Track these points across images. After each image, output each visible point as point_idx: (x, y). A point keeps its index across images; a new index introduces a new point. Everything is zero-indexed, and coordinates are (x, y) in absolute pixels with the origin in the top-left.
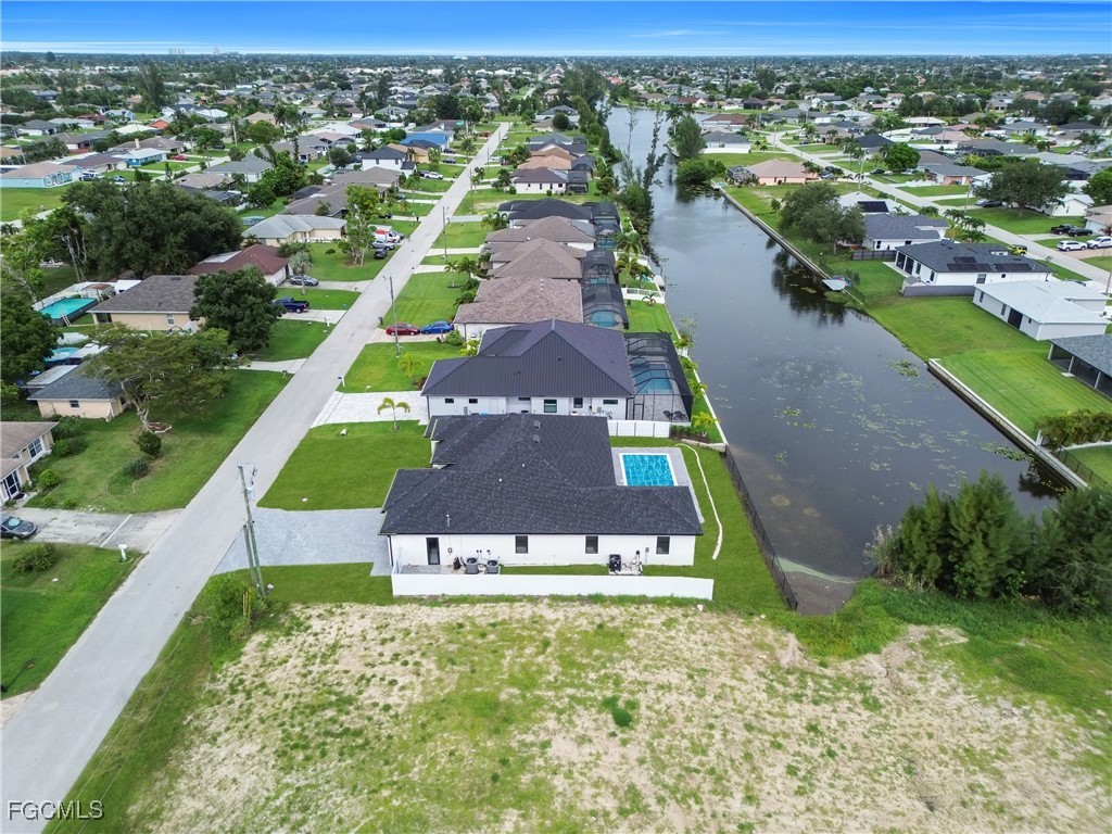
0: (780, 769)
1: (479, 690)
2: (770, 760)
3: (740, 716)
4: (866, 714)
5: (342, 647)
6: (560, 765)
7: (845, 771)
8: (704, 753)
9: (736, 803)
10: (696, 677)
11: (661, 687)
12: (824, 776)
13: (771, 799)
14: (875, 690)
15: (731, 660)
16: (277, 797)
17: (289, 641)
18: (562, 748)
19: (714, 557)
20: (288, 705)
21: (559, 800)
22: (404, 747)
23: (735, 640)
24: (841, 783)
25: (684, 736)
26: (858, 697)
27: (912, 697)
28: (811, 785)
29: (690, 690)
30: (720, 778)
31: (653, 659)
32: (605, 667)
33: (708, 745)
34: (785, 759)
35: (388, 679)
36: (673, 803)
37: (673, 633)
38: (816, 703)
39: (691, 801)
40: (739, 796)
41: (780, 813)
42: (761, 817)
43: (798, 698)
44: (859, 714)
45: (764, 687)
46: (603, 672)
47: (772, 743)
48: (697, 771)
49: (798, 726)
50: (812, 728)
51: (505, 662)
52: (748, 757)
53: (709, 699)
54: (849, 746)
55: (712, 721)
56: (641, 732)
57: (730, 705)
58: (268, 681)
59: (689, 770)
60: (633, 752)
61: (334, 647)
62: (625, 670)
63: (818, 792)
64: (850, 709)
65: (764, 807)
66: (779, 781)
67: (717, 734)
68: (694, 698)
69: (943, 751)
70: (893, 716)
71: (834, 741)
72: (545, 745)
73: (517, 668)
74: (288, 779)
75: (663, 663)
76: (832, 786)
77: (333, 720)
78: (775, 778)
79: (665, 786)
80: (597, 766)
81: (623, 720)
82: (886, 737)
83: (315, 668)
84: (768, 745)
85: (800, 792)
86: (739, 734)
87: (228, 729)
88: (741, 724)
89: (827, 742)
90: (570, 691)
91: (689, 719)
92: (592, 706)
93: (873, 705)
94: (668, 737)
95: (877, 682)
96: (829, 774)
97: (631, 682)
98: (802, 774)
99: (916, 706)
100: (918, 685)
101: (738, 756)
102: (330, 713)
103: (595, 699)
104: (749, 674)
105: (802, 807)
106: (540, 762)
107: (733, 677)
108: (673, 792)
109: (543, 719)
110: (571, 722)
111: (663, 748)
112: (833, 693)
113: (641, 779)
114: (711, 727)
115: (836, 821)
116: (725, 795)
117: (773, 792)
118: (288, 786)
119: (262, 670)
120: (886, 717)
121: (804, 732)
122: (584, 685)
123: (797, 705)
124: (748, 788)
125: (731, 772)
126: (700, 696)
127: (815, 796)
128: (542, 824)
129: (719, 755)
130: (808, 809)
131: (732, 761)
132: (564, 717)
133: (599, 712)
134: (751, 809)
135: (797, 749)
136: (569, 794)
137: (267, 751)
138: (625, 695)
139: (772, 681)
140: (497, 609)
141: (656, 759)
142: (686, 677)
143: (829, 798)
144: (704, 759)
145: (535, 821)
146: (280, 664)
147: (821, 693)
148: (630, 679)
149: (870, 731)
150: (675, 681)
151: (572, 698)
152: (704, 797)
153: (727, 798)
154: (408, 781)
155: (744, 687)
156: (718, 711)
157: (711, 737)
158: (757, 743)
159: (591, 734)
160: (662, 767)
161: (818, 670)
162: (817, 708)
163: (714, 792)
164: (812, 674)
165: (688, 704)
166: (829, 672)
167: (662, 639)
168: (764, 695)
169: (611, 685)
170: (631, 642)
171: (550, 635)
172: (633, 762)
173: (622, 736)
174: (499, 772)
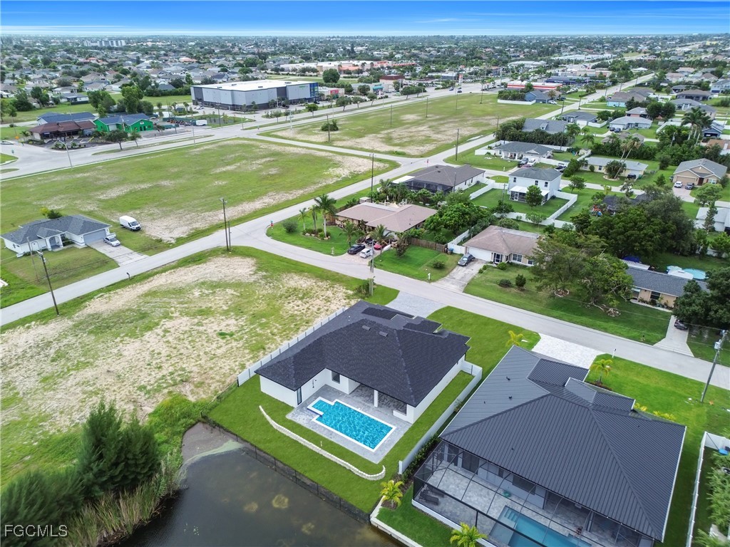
0: (163, 352)
1: (273, 317)
2: (168, 352)
3: (187, 355)
4: (143, 383)
5: (327, 302)
6: (227, 319)
7: (141, 363)
9: (170, 339)
10: (212, 356)
11: (221, 347)
12: (148, 358)
13: (161, 345)
14: (143, 394)
15: (206, 369)
16: (283, 286)
17: (343, 296)
18: (231, 322)
19: (260, 407)
20: (313, 292)
21: (219, 316)
22: (271, 302)
23: (212, 378)
24: (141, 360)
25: (199, 341)
26: (149, 388)
27: (126, 401)
28: (151, 354)
29: (210, 352)
30: (179, 340)
31: (233, 351)
32: (246, 340)
33: (190, 343)
34: (164, 355)
36: (188, 330)
37: (237, 363)
38: (163, 376)
39: (183, 332)
41: (156, 344)
42: (161, 340)
43: (172, 374)
44: (145, 382)
45: (187, 369)
46: (244, 339)
47: (170, 356)
48: (187, 337)
49: (165, 365)
50: (160, 368)
51: (277, 325)
52: (175, 348)
53: (202, 353)
54: (144, 370)
55: (195, 349)
56: (213, 335)
57: (193, 356)
58: (328, 291)
59: (190, 336)
60: (210, 331)
62: (238, 343)
63: (148, 354)
64: (149, 381)
66: (161, 350)
67: (189, 347)
68: (207, 350)
69: (107, 389)
70: (131, 389)
71: (150, 369)
72: (237, 320)
73: (271, 326)
74: (286, 287)
75: (228, 353)
76: (144, 357)
77: (297, 296)
78: (163, 349)
79: (193, 331)
80: (217, 324)
81: (222, 334)
82: (131, 381)
83: (324, 297)
84: (171, 354)
85: (153, 351)
86: (182, 351)
87: (316, 284)
88: (184, 353)
89: (152, 367)
90: (247, 330)
91: (203, 345)
92: (236, 332)
93: (141, 388)
94: (204, 338)
95: (143, 398)
97: (231, 342)
98: (156, 355)
99: (123, 399)
102: (300, 296)
104: (195, 369)
105: (151, 348)
106: (233, 317)
107: (200, 364)
109: (245, 322)
110: (237, 326)
111: (203, 336)
112: (159, 383)
113: (202, 328)
114: (193, 347)
115: (138, 352)
116: (175, 338)
120: (134, 387)
121: (162, 365)
122: (246, 333)
123: (170, 371)
124: (169, 343)
125: (177, 343)
127: (148, 352)
128: (217, 311)
129: (184, 344)
130: (148, 349)
131: (179, 345)
132: (240, 326)
133: (231, 332)
134: (165, 340)
135: (161, 359)
137: (300, 287)
138: (229, 339)
139: (185, 373)
141: (202, 333)
142: (216, 354)
143: (143, 355)
144: (188, 341)
145: (219, 311)
146: (333, 293)
147: (164, 380)
148: (233, 343)
149: (138, 379)
150: (218, 351)
151: (244, 330)
152: (181, 335)
153: (173, 338)
154: (259, 300)
155: (193, 364)
156: (195, 352)
158: (175, 352)
159: (227, 327)
160: (199, 333)
161: (171, 389)
163: (179, 337)
164: (173, 386)
166: (166, 391)
167: (238, 359)
168: (184, 366)
169: (237, 338)
170: (247, 351)
171: (276, 337)
172: (208, 329)
173: (218, 331)
174: (241, 311)
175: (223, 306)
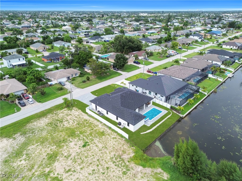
0: (92, 169)
1: (75, 130)
2: (93, 166)
3: (100, 157)
4: (121, 173)
5: (71, 115)
6: (68, 146)
7: (101, 177)
8: (86, 158)
9: (79, 168)
10: (103, 148)
11: (96, 145)
12: (96, 175)
13: (84, 171)
14: (130, 172)
15: (114, 150)
16: (41, 128)
17: (68, 111)
18: (72, 144)
19: (141, 133)
20: (57, 118)
21: (62, 149)
22: (58, 131)
24: (97, 178)
25: (88, 154)
26: (124, 170)
27: (134, 178)
28: (93, 174)
29: (100, 149)
30: (82, 163)
31: (102, 141)
32: (94, 138)
33: (88, 158)
34: (96, 168)
35: (69, 122)
36: (72, 160)
37: (112, 140)
38: (116, 165)
39: (74, 162)
40: (81, 167)
41: (82, 174)
42: (79, 172)
43: (114, 162)
44: (119, 172)
45: (112, 157)
46: (93, 138)
47: (98, 165)
48: (81, 159)
49: (106, 165)
50: (108, 168)
51: (84, 128)
52: (91, 163)
53: (100, 152)
54: (108, 175)
55: (95, 155)
56: (83, 149)
57: (101, 155)
58: (59, 115)
59: (81, 158)
60: (79, 151)
62: (96, 140)
63: (92, 176)
64: (119, 171)
65: (81, 171)
66: (89, 170)
67: (92, 157)
70: (124, 178)
71: (108, 172)
72: (71, 142)
73: (84, 130)
74: (45, 127)
75: (103, 143)
76: (95, 177)
77: (57, 123)
78: (90, 169)
79: (74, 158)
80: (72, 149)
81: (84, 146)
82: (117, 179)
83: (65, 116)
84: (97, 164)
85: (89, 174)
86: (95, 160)
87: (49, 118)
88: (98, 159)
89: (106, 172)
90: (85, 138)
91: (92, 152)
92: (84, 141)
93: (124, 173)
94: (85, 152)
95: (133, 171)
96: (98, 176)
97: (94, 142)
98: (94, 172)
99: (132, 180)
100: (140, 177)
101: (90, 162)
103: (86, 141)
104: (113, 154)
105: (86, 176)
106: (67, 143)
107: (109, 152)
108: (74, 159)
109: (76, 139)
110: (78, 141)
111: (82, 153)
112: (121, 166)
113: (73, 155)
114: (93, 156)
116: (79, 165)
117: (86, 171)
119: (61, 113)
120: (123, 177)
121: (105, 167)
122: (88, 138)
123: (112, 163)
124: (83, 167)
125: (85, 163)
126: (99, 151)
127: (90, 176)
128: (56, 150)
129: (88, 160)
130: (86, 177)
131: (88, 162)
132: (79, 140)
133: (83, 143)
134: (79, 170)
135: (100, 168)
136: (64, 150)
137: (48, 122)
138: (90, 143)
139: (115, 157)
140: (95, 121)
141: (79, 154)
142: (102, 147)
143: (92, 178)
144: (85, 159)
145: (56, 149)
146: (63, 113)
147: (119, 165)
148: (94, 141)
149: (116, 176)
150: (100, 146)
151: (83, 138)
152: (76, 163)
153: (79, 166)
154: (53, 135)
155: (108, 155)
156: (98, 154)
157: (91, 157)
158: (95, 163)
159: (78, 145)
160: (78, 155)
162: (114, 166)
163: (79, 164)
164: (124, 161)
165: (96, 150)
166: (127, 163)
167: (109, 139)
168: (109, 158)
169: (91, 140)
170: (103, 137)
171: (95, 129)
172: (76, 152)
173: (81, 148)
174: (62, 141)
175: (50, 148)
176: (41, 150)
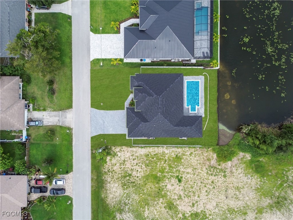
0: (205, 191)
1: (154, 173)
2: (203, 189)
3: (200, 180)
4: (223, 178)
5: (126, 161)
6: (169, 190)
7: (215, 191)
8: (193, 188)
9: (196, 198)
10: (194, 170)
11: (187, 173)
12: (211, 192)
13: (202, 197)
14: (227, 172)
15: (202, 165)
16: (124, 195)
17: (115, 159)
18: (169, 187)
19: (204, 130)
20: (120, 175)
21: (168, 197)
22: (142, 185)
23: (203, 159)
24: (214, 194)
25: (190, 185)
26: (223, 174)
27: (233, 174)
28: (209, 194)
29: (192, 174)
30: (194, 193)
31: (186, 166)
32: (177, 168)
33: (194, 187)
34: (206, 189)
35: (137, 170)
36: (186, 197)
37: (191, 158)
38: (215, 176)
39: (189, 197)
40: (197, 196)
41: (202, 199)
42: (200, 200)
43: (212, 174)
44: (222, 179)
45: (206, 172)
46: (177, 169)
47: (205, 186)
48: (191, 192)
49: (210, 181)
50: (212, 182)
51: (158, 166)
52: (200, 189)
53: (196, 176)
54: (217, 186)
55: (195, 181)
56: (182, 184)
57: (199, 177)
58: (114, 169)
59: (190, 192)
60: (181, 188)
61: (124, 161)
62: (181, 168)
63: (210, 195)
64: (220, 177)
65: (200, 198)
66: (204, 193)
67: (196, 184)
68: (193, 176)
69: (233, 187)
70: (228, 179)
71: (215, 185)
72: (166, 186)
73: (160, 168)
74: (125, 191)
75: (188, 167)
76: (212, 194)
77: (129, 180)
78: (203, 193)
79: (185, 195)
80: (175, 190)
81: (180, 181)
82: (225, 184)
83: (122, 166)
84: (204, 186)
85: (207, 195)
86: (199, 184)
87: (111, 181)
88: (200, 182)
89: (214, 185)
90: (170, 174)
91: (191, 181)
92: (174, 177)
93: (225, 176)
94: (187, 185)
95: (228, 170)
96: (212, 192)
97: (182, 172)
98: (208, 192)
99: (233, 176)
100: (235, 171)
101: (198, 189)
102: (128, 178)
103: (175, 176)
104: (204, 169)
105: (206, 198)
106: (165, 189)
107: (201, 170)
108: (187, 196)
109: (165, 180)
110: (170, 181)
111: (186, 187)
112: (219, 173)
113: (182, 193)
114: (195, 182)
115: (211, 201)
116: (195, 196)
117: (202, 195)
118: (125, 193)
119: (112, 167)
120: (226, 179)
121: (211, 183)
122: (173, 172)
123: (211, 176)
124: (199, 195)
125: (196, 192)
126: (194, 175)
127: (209, 196)
128: (166, 201)
129: (195, 189)
130: (207, 199)
131: (197, 190)
132: (169, 180)
133: (176, 179)
134: (198, 199)
135: (209, 187)
136: (170, 196)
137: (120, 186)
138: (180, 175)
139: (208, 170)
141: (185, 189)
142: (192, 170)
143: (211, 196)
144: (193, 189)
145: (165, 200)
146: (115, 165)
147: (216, 173)
148: (182, 171)
149: (222, 183)
150: (190, 171)
151: (171, 175)
152: (191, 197)
153: (195, 197)
154: (144, 193)
155: (203, 172)
156: (197, 179)
157: (194, 185)
158: (202, 186)
159: (174, 184)
160: (185, 191)
161: (218, 167)
162: (215, 177)
163: (193, 196)
164: (216, 168)
165: (191, 177)
166: (220, 167)
167: (189, 159)
168: (205, 174)
169: (178, 172)
170: (182, 161)
171: (167, 158)
172: (181, 190)
173: (179, 184)
174: (159, 191)
175: (160, 203)
176: (156, 210)
